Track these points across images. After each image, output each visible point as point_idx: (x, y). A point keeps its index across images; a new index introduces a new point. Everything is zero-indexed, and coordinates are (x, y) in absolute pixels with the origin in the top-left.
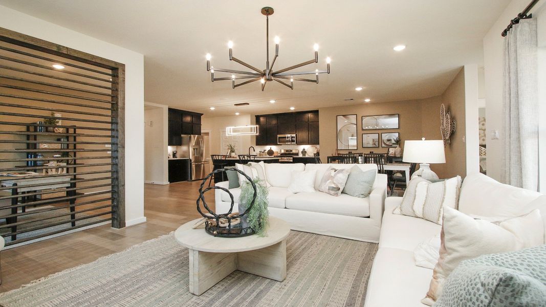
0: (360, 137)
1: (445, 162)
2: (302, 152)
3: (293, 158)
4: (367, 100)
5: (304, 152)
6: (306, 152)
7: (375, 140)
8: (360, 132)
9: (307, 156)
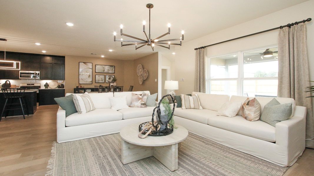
0: (94, 76)
1: (178, 89)
2: (45, 85)
3: (39, 90)
4: (103, 56)
5: (47, 85)
6: (48, 85)
7: (102, 79)
8: (94, 74)
9: (49, 88)
